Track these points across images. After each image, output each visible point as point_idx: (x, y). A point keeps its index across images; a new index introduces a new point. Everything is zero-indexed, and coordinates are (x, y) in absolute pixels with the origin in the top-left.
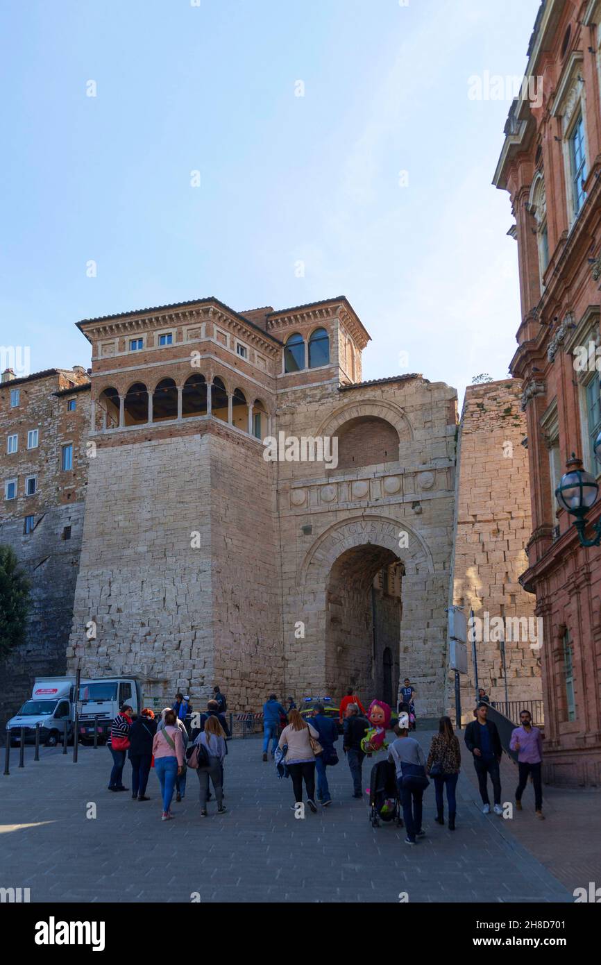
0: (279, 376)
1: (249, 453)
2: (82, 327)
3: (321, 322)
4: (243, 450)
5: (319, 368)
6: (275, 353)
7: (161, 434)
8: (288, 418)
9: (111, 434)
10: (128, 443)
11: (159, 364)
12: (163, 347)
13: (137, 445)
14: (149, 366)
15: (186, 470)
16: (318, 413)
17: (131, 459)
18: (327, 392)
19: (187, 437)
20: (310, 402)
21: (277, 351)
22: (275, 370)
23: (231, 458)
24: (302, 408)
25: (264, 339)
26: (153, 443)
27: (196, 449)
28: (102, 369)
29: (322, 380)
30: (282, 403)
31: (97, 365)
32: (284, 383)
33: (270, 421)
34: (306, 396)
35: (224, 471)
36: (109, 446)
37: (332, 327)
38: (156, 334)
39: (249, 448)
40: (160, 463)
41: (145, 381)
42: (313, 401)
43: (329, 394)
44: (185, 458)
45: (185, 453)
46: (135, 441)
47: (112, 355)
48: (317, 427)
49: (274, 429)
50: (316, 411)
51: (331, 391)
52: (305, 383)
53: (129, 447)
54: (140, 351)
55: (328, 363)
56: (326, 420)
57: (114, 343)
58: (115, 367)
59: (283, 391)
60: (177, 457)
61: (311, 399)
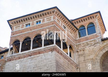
0: (77, 39)
1: (69, 63)
2: (9, 22)
3: (91, 21)
4: (67, 61)
5: (92, 35)
6: (75, 32)
7: (35, 53)
8: (82, 52)
9: (15, 55)
10: (22, 58)
11: (36, 30)
12: (37, 25)
13: (25, 58)
14: (32, 31)
15: (45, 65)
16: (94, 49)
17: (22, 64)
18: (97, 42)
19: (46, 53)
20: (90, 46)
21: (76, 31)
22: (76, 37)
23: (63, 63)
24: (87, 48)
25: (72, 26)
26: (32, 57)
27: (49, 57)
28: (15, 34)
29: (94, 38)
30: (79, 48)
31: (13, 33)
32: (79, 41)
33: (75, 54)
34: (88, 44)
35: (60, 67)
36: (14, 60)
37: (95, 22)
38: (35, 21)
39: (69, 61)
40: (34, 64)
41: (30, 36)
42: (91, 46)
43: (98, 42)
44: (45, 61)
45: (45, 59)
46: (25, 57)
47: (19, 30)
48: (94, 54)
49: (77, 57)
50: (93, 49)
51: (98, 41)
52: (87, 40)
53: (22, 59)
54: (29, 27)
55: (95, 32)
56: (98, 51)
57: (20, 26)
58: (19, 33)
59: (79, 44)
60: (42, 61)
61: (90, 45)
